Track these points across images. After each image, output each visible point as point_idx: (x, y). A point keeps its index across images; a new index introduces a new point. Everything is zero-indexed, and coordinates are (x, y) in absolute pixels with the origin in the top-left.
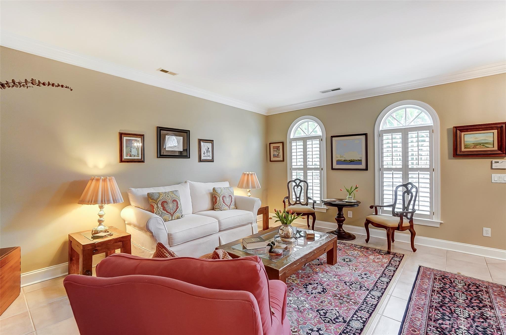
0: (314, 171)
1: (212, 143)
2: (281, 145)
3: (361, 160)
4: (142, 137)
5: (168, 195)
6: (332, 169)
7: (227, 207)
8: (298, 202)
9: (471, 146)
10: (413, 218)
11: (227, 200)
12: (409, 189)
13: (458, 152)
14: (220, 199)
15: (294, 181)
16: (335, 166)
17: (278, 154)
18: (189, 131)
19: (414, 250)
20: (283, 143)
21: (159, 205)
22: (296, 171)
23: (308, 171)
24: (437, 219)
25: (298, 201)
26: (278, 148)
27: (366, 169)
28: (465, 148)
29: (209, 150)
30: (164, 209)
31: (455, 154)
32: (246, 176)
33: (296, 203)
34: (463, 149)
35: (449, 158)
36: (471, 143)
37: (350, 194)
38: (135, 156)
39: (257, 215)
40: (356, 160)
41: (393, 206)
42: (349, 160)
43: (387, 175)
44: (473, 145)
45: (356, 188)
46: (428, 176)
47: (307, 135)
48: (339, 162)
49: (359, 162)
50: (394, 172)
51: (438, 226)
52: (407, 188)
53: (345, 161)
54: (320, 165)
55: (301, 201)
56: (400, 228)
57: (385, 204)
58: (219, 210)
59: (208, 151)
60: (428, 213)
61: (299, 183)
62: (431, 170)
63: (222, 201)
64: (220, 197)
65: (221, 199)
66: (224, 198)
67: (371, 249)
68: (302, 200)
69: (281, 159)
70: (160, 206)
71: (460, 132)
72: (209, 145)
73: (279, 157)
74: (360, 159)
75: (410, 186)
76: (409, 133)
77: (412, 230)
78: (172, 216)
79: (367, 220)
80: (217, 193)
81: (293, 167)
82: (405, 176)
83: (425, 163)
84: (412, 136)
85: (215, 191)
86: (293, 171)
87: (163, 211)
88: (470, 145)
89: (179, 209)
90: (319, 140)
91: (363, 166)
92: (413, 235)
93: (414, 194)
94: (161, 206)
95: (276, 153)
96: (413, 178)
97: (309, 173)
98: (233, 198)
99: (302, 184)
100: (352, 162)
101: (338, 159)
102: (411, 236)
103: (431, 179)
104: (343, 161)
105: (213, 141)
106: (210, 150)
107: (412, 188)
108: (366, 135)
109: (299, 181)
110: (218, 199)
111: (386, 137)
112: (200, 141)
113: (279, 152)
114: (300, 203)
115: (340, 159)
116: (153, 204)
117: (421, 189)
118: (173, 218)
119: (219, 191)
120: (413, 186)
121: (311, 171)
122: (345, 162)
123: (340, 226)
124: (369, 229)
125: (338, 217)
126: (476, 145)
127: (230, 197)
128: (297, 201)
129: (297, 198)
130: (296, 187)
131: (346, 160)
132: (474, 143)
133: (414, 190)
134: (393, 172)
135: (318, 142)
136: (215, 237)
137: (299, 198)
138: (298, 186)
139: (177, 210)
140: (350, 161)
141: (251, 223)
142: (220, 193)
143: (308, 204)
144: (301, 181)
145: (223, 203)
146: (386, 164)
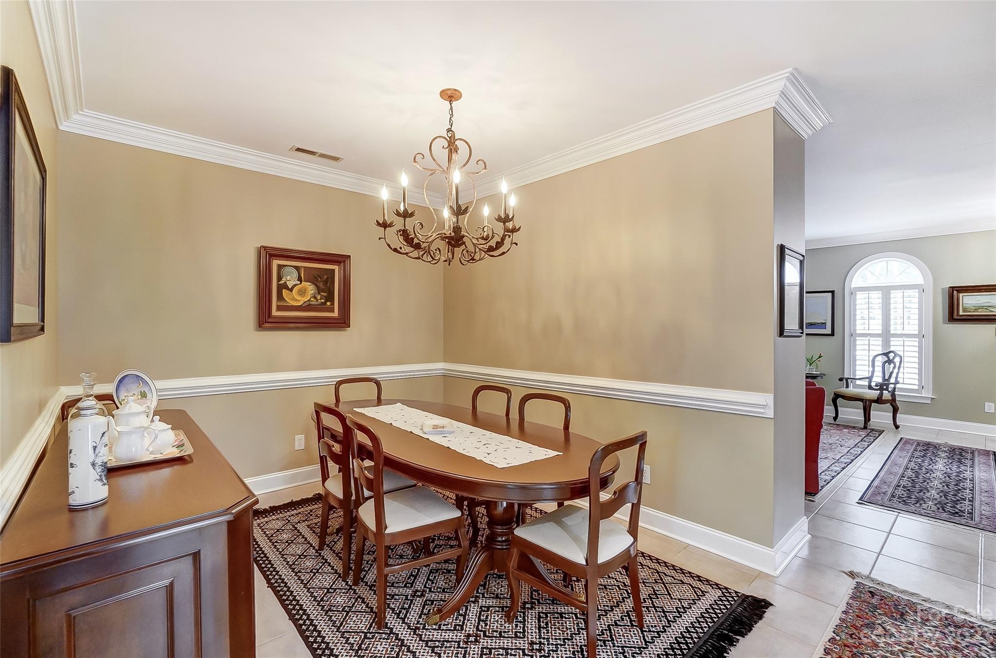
3: (825, 323)
9: (972, 309)
12: (891, 358)
13: (955, 316)
19: (897, 427)
24: (927, 395)
27: (832, 334)
28: (964, 311)
31: (951, 318)
34: (961, 313)
35: (944, 323)
36: (971, 306)
37: (811, 365)
40: (818, 323)
41: (870, 379)
43: (861, 343)
44: (974, 308)
45: (820, 357)
46: (916, 344)
49: (823, 325)
50: (871, 338)
51: (929, 402)
52: (888, 357)
56: (879, 400)
57: (857, 377)
60: (916, 387)
62: (921, 336)
67: (842, 425)
71: (958, 293)
75: (891, 355)
76: (892, 291)
77: (894, 404)
79: (835, 394)
82: (886, 342)
83: (913, 328)
84: (896, 295)
88: (970, 308)
91: (829, 331)
92: (895, 410)
93: (897, 365)
96: (896, 345)
100: (813, 325)
102: (892, 411)
103: (920, 347)
107: (894, 358)
108: (833, 292)
111: (860, 295)
117: (906, 359)
120: (896, 355)
124: (838, 402)
126: (977, 308)
132: (974, 306)
133: (897, 360)
134: (869, 338)
146: (860, 328)
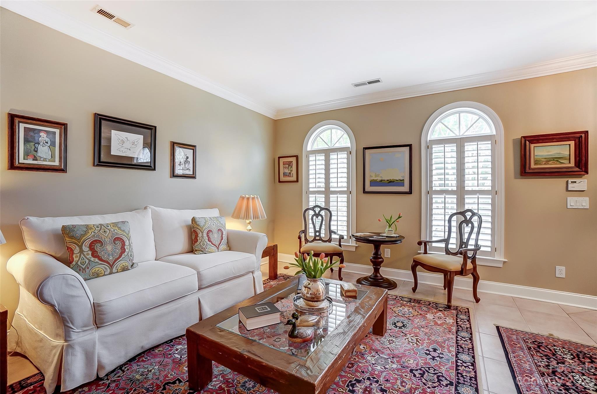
0: (339, 196)
1: (193, 150)
2: (294, 160)
3: (404, 180)
4: (61, 128)
5: (106, 230)
6: (365, 192)
7: (214, 248)
8: (317, 238)
9: (543, 162)
10: (476, 256)
11: (216, 237)
12: (468, 217)
13: (527, 170)
14: (203, 236)
15: (313, 209)
16: (368, 188)
17: (289, 172)
18: (155, 127)
19: (478, 300)
20: (297, 157)
21: (84, 247)
22: (314, 196)
23: (331, 196)
24: (499, 257)
25: (318, 236)
26: (290, 164)
27: (410, 192)
28: (536, 164)
29: (188, 160)
30: (95, 254)
31: (524, 172)
32: (245, 201)
33: (315, 239)
34: (533, 166)
35: (516, 178)
36: (542, 158)
37: (390, 226)
38: (45, 160)
39: (262, 258)
40: (397, 180)
41: (446, 241)
42: (388, 180)
43: (437, 200)
44: (544, 160)
45: (399, 217)
46: (490, 201)
47: (330, 146)
48: (374, 183)
49: (401, 183)
50: (447, 196)
51: (501, 265)
52: (465, 217)
53: (381, 181)
54: (348, 187)
55: (321, 236)
56: (462, 272)
57: (434, 239)
58: (201, 253)
59: (186, 161)
60: (489, 249)
61: (319, 212)
62: (494, 192)
63: (206, 239)
64: (202, 233)
65: (205, 235)
66: (210, 234)
67: (424, 303)
68: (323, 235)
69: (294, 178)
70: (86, 249)
71: (530, 144)
72: (190, 152)
73: (291, 177)
74: (402, 179)
75: (468, 215)
76: (466, 144)
77: (475, 274)
78: (111, 266)
79: (414, 261)
80: (198, 225)
81: (311, 190)
82: (461, 201)
83: (486, 183)
84: (470, 148)
85: (196, 222)
86: (310, 196)
87: (92, 259)
88: (542, 160)
89: (126, 253)
90: (346, 153)
91: (406, 188)
92: (476, 279)
93: (476, 224)
94: (88, 249)
95: (287, 171)
96: (470, 203)
97: (333, 197)
98: (224, 233)
99: (323, 213)
100: (391, 183)
101: (372, 178)
102: (473, 281)
103: (493, 205)
104: (380, 181)
105: (195, 146)
106: (191, 159)
107: (471, 218)
108: (410, 146)
109: (319, 209)
110: (200, 235)
111: (436, 149)
112: (173, 145)
113: (291, 169)
114: (321, 239)
115: (375, 179)
116: (73, 246)
117: (483, 218)
118: (114, 270)
119: (201, 223)
120: (474, 214)
121: (336, 196)
122: (381, 183)
123: (377, 270)
124: (417, 272)
125: (374, 258)
126: (548, 160)
127: (219, 232)
128: (316, 236)
129: (316, 232)
130: (314, 217)
131: (383, 180)
132: (545, 158)
133: (475, 219)
134: (445, 196)
135: (345, 156)
136: (192, 300)
137: (319, 232)
138: (317, 215)
139: (123, 256)
140: (388, 182)
141: (253, 272)
142: (204, 226)
143: (331, 240)
144: (322, 209)
145: (208, 242)
146: (437, 185)
